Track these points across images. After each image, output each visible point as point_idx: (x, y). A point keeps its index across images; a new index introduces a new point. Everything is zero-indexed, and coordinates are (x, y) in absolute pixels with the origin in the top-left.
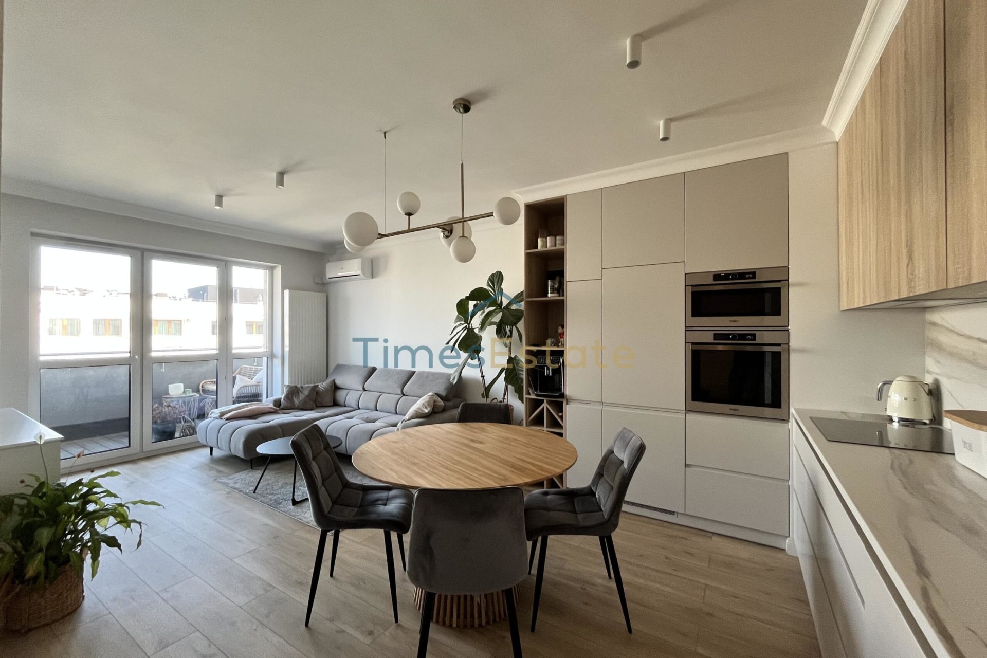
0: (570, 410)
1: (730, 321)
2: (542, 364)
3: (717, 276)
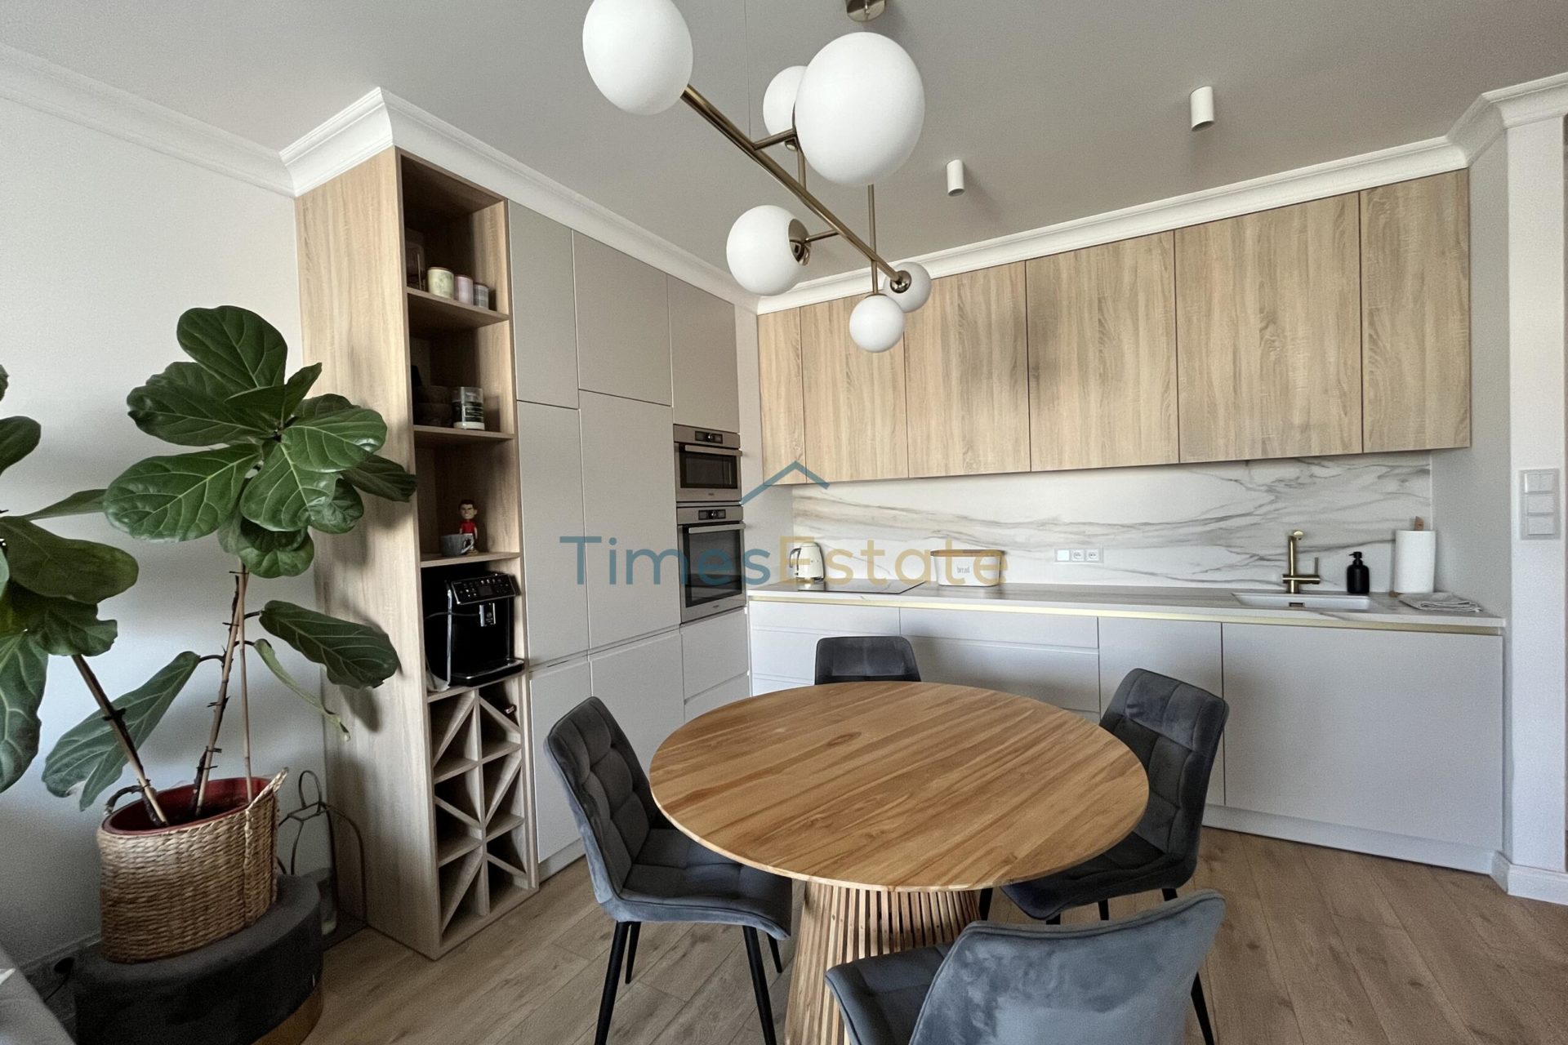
1: (709, 494)
2: (474, 599)
3: (699, 434)
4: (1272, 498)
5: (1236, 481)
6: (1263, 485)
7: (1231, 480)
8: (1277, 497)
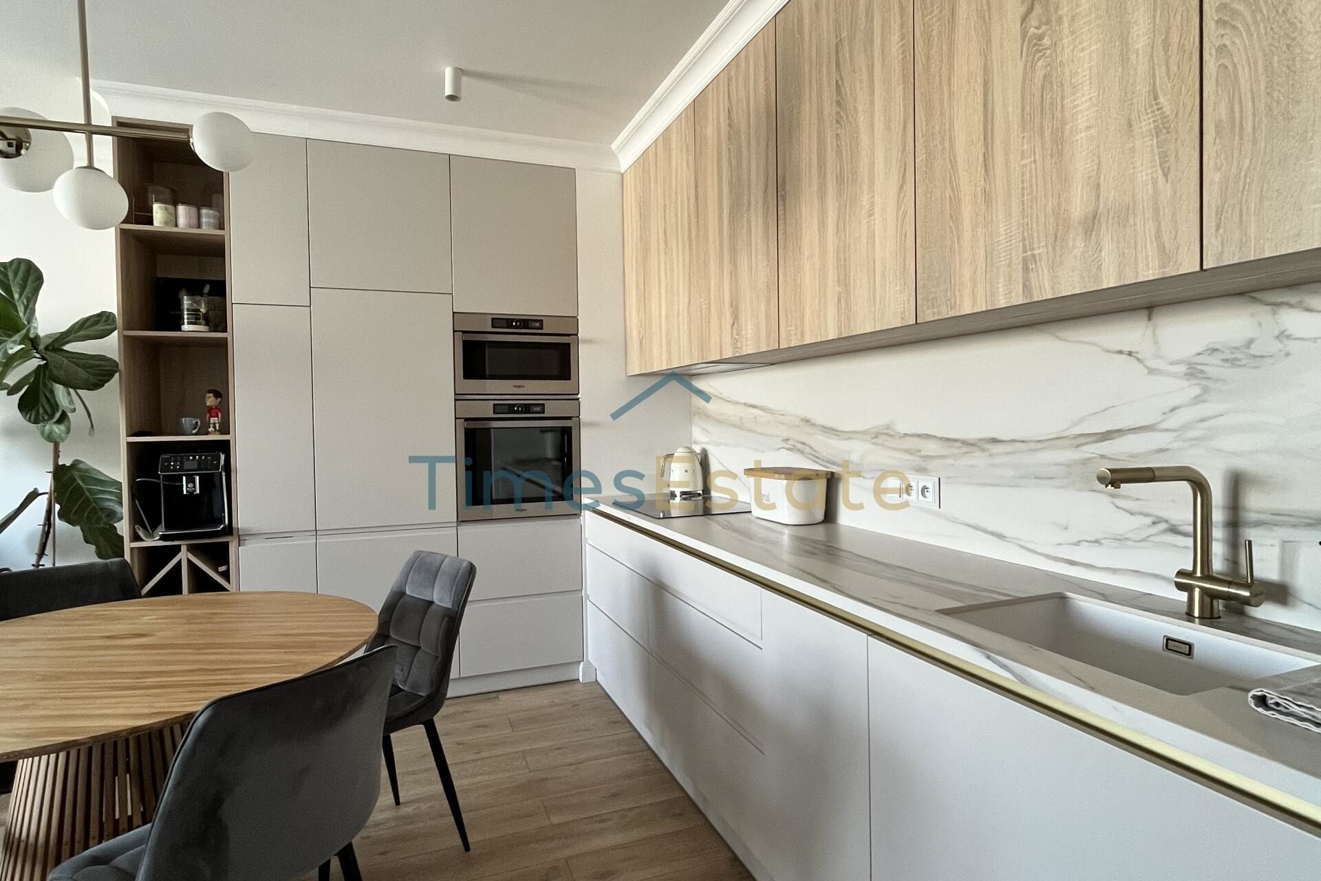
0: (244, 557)
1: (514, 386)
2: (176, 471)
3: (498, 321)
4: (1196, 391)
5: (1130, 354)
6: (1178, 363)
7: (1121, 352)
8: (1206, 390)
